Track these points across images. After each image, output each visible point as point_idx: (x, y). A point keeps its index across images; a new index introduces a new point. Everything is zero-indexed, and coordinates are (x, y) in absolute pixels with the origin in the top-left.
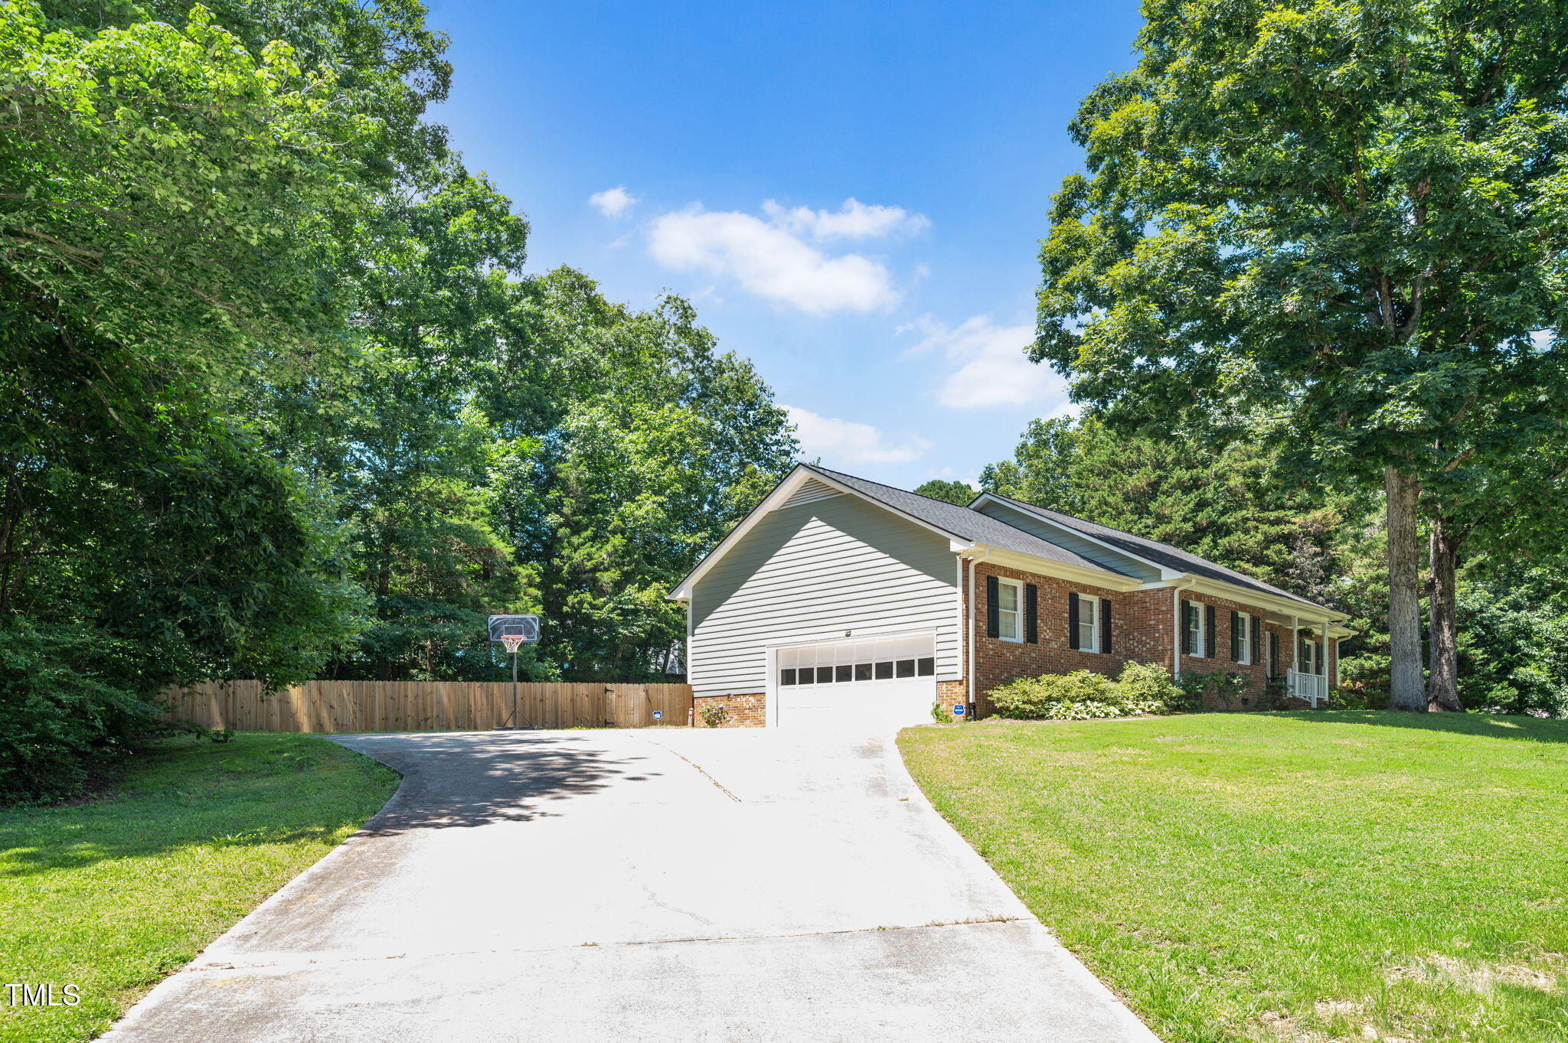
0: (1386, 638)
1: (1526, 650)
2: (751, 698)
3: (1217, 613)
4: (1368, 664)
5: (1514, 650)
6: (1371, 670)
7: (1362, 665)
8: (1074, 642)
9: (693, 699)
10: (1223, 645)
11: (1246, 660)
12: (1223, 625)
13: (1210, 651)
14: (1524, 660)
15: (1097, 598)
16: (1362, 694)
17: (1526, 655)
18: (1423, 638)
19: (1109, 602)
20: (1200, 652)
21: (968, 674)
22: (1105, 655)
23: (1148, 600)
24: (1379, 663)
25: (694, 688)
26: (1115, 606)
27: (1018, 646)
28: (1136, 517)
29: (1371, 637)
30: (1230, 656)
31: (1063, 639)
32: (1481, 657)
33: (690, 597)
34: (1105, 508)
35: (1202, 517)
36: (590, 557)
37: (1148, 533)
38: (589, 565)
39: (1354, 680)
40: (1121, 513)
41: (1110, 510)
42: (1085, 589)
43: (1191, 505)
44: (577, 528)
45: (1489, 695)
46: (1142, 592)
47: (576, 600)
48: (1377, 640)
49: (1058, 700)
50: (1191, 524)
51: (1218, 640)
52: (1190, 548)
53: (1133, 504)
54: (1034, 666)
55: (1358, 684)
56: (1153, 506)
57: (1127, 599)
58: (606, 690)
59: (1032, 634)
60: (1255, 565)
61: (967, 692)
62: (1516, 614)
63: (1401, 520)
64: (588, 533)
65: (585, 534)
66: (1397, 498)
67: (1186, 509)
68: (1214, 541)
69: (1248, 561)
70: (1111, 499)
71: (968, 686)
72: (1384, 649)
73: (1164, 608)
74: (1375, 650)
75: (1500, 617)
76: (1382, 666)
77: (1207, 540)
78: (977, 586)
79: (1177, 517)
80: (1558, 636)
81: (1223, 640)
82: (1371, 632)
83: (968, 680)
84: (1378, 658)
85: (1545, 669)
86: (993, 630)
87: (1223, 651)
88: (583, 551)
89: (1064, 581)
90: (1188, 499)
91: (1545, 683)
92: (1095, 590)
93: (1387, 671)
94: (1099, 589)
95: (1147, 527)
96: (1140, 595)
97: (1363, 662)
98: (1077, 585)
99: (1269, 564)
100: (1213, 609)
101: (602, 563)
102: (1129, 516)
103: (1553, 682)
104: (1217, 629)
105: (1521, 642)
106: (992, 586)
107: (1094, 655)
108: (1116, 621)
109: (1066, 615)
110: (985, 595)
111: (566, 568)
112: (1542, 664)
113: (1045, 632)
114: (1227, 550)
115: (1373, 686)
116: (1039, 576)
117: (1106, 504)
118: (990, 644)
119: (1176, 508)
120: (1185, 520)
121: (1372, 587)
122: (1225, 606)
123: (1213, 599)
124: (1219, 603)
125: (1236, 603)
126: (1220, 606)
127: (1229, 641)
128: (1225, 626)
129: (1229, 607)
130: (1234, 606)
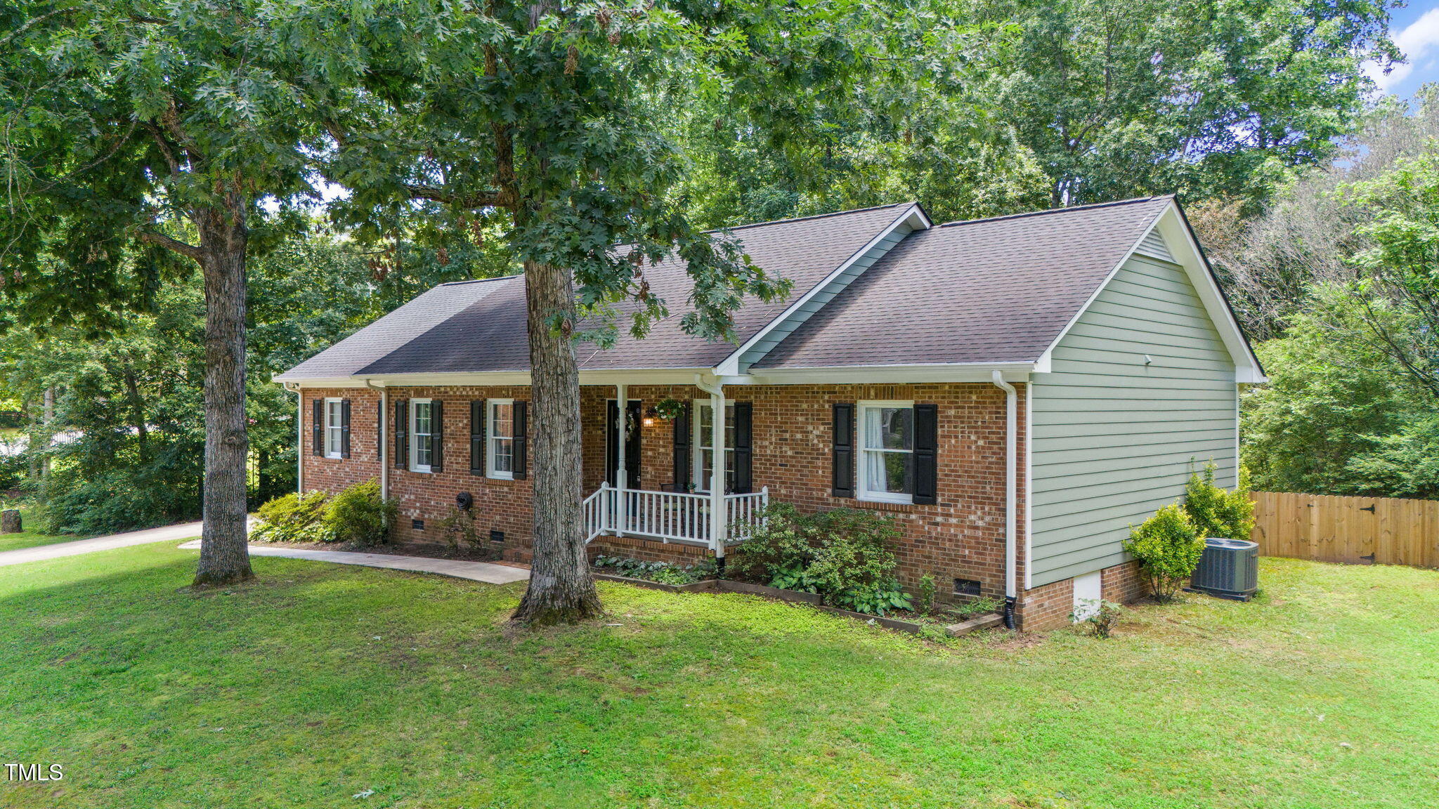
3: (446, 408)
10: (458, 453)
12: (456, 424)
30: (468, 467)
31: (372, 451)
51: (450, 446)
81: (456, 447)
87: (455, 462)
100: (442, 404)
104: (448, 431)
122: (461, 396)
123: (442, 389)
124: (451, 393)
125: (479, 388)
126: (455, 398)
127: (468, 446)
128: (461, 425)
129: (467, 396)
130: (477, 393)
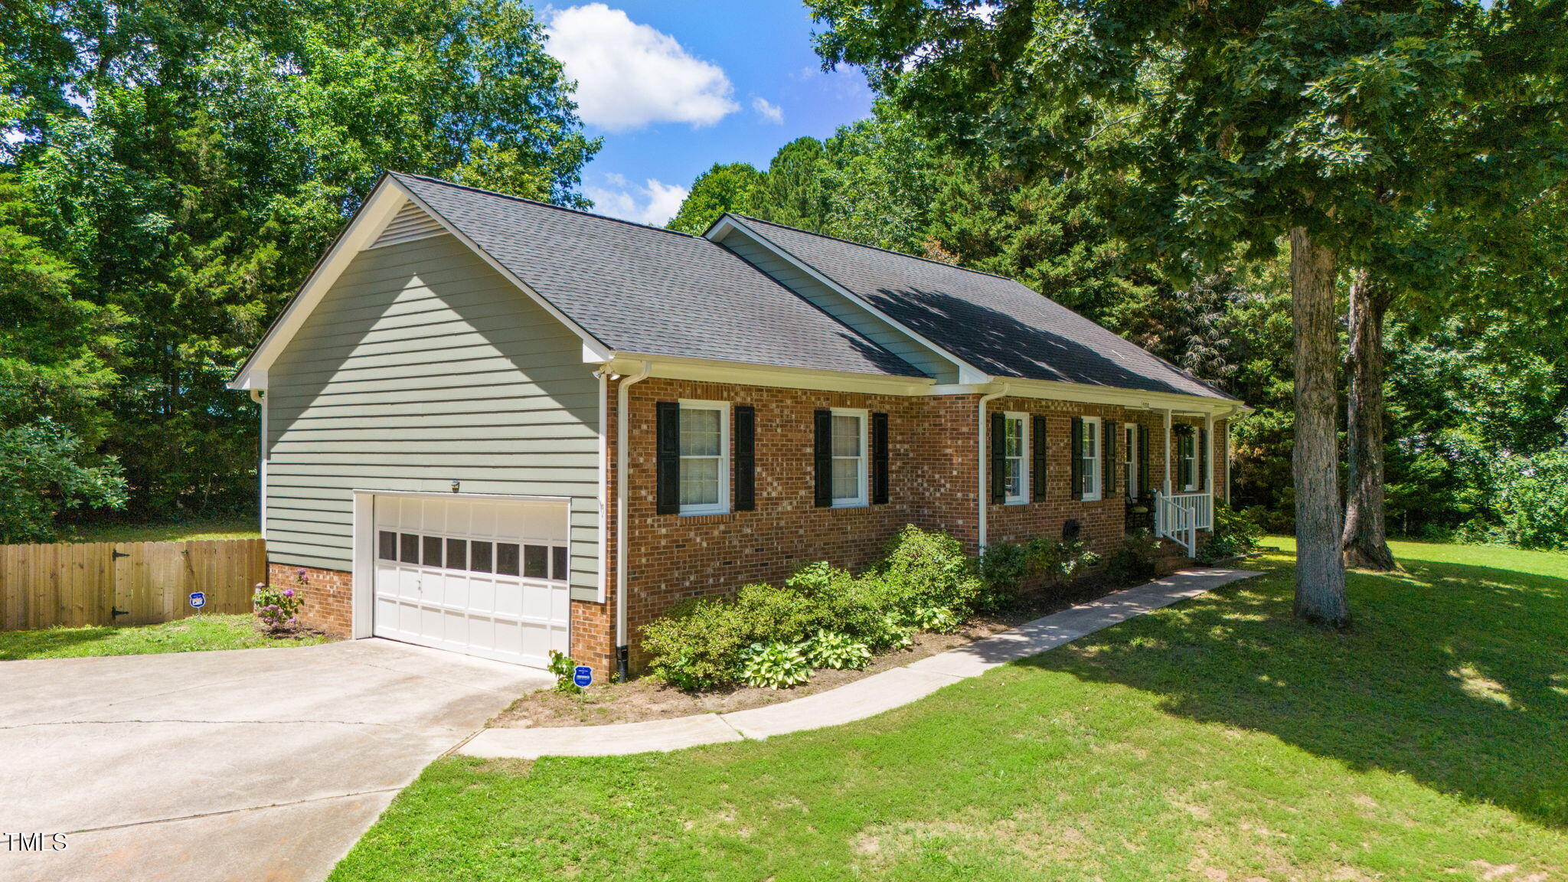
0: (1289, 386)
1: (1456, 404)
2: (336, 578)
3: (1049, 426)
4: (1269, 423)
5: (1441, 404)
6: (1271, 431)
7: (1261, 424)
8: (823, 495)
9: (268, 564)
10: (1058, 477)
11: (1093, 495)
12: (1058, 444)
13: (1039, 491)
14: (1451, 419)
15: (866, 411)
16: (1263, 463)
17: (1456, 412)
18: (1340, 448)
19: (885, 416)
20: (1023, 496)
21: (614, 592)
22: (876, 508)
23: (942, 412)
24: (1281, 423)
25: (269, 546)
26: (894, 422)
27: (719, 520)
28: (994, 214)
29: (1272, 385)
30: (1069, 492)
31: (802, 493)
32: (1402, 415)
33: (264, 386)
34: (959, 199)
35: (1074, 216)
36: (220, 279)
37: (1009, 236)
38: (218, 292)
39: (1252, 445)
40: (978, 207)
41: (964, 202)
42: (843, 399)
43: (1060, 199)
44: (201, 233)
45: (1413, 467)
46: (936, 398)
47: (192, 351)
48: (1278, 390)
49: (764, 640)
50: (1059, 225)
51: (1052, 469)
52: (1057, 259)
53: (991, 196)
54: (747, 551)
55: (1258, 451)
56: (1015, 199)
57: (913, 407)
58: (115, 555)
59: (745, 495)
60: (1136, 283)
61: (613, 627)
62: (1443, 355)
63: (1312, 296)
64: (220, 242)
65: (215, 243)
66: (1307, 256)
67: (1054, 204)
68: (1088, 249)
69: (1128, 278)
70: (966, 188)
71: (613, 616)
72: (1288, 402)
73: (965, 429)
74: (1274, 403)
75: (1425, 359)
76: (1286, 426)
77: (1079, 249)
78: (634, 423)
79: (1043, 216)
80: (1493, 386)
81: (1058, 470)
82: (1272, 378)
83: (614, 604)
84: (1277, 414)
85: (1478, 430)
86: (668, 500)
87: (1057, 487)
88: (208, 272)
89: (805, 392)
90: (1057, 190)
91: (1477, 451)
92: (859, 400)
93: (1291, 432)
94: (867, 396)
95: (1008, 227)
96: (933, 403)
97: (1263, 420)
98: (828, 395)
99: (1153, 283)
100: (1044, 420)
101: (243, 289)
102: (987, 213)
103: (1486, 448)
104: (1050, 452)
105: (1449, 394)
106: (668, 418)
107: (860, 511)
108: (896, 445)
109: (809, 450)
110: (652, 438)
111: (178, 297)
112: (1475, 424)
113: (769, 485)
114: (1103, 262)
115: (1275, 453)
116: (759, 389)
117: (962, 194)
118: (662, 529)
119: (1043, 203)
120: (1053, 220)
121: (1273, 317)
122: (1063, 412)
123: (1044, 403)
124: (1053, 408)
125: (1079, 404)
126: (1055, 413)
127: (1069, 468)
128: (1062, 445)
129: (1068, 412)
130: (1076, 410)
